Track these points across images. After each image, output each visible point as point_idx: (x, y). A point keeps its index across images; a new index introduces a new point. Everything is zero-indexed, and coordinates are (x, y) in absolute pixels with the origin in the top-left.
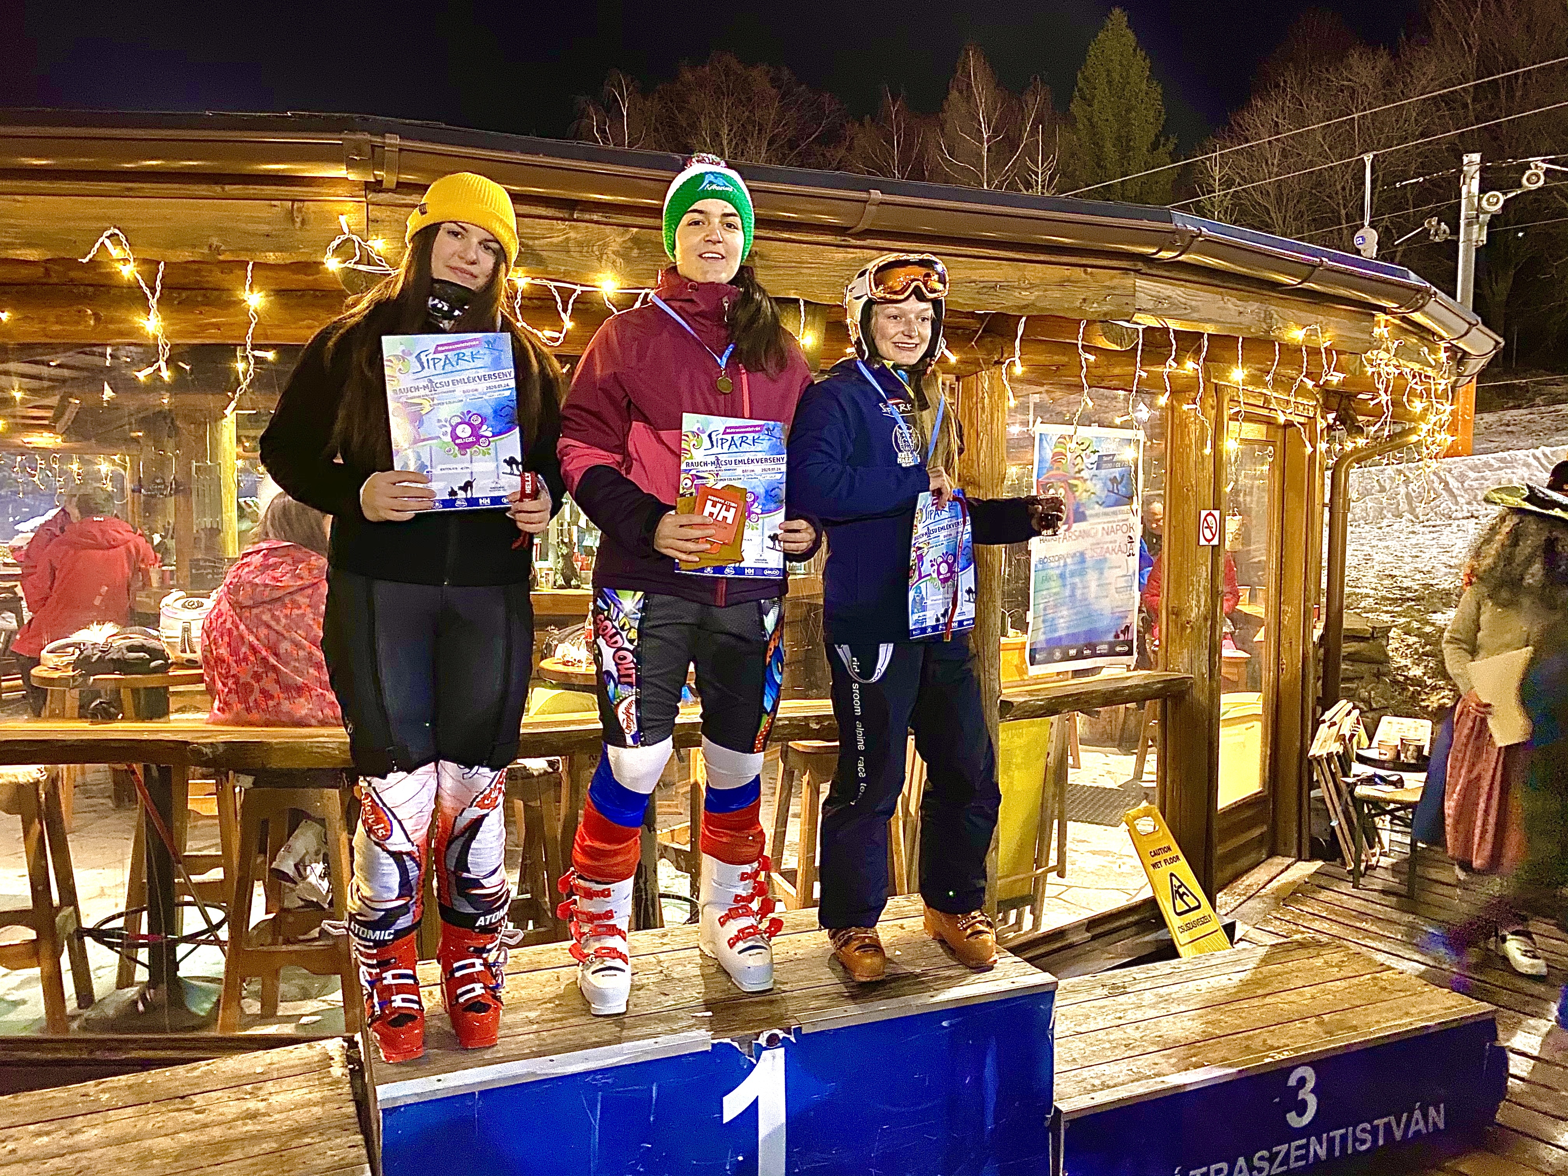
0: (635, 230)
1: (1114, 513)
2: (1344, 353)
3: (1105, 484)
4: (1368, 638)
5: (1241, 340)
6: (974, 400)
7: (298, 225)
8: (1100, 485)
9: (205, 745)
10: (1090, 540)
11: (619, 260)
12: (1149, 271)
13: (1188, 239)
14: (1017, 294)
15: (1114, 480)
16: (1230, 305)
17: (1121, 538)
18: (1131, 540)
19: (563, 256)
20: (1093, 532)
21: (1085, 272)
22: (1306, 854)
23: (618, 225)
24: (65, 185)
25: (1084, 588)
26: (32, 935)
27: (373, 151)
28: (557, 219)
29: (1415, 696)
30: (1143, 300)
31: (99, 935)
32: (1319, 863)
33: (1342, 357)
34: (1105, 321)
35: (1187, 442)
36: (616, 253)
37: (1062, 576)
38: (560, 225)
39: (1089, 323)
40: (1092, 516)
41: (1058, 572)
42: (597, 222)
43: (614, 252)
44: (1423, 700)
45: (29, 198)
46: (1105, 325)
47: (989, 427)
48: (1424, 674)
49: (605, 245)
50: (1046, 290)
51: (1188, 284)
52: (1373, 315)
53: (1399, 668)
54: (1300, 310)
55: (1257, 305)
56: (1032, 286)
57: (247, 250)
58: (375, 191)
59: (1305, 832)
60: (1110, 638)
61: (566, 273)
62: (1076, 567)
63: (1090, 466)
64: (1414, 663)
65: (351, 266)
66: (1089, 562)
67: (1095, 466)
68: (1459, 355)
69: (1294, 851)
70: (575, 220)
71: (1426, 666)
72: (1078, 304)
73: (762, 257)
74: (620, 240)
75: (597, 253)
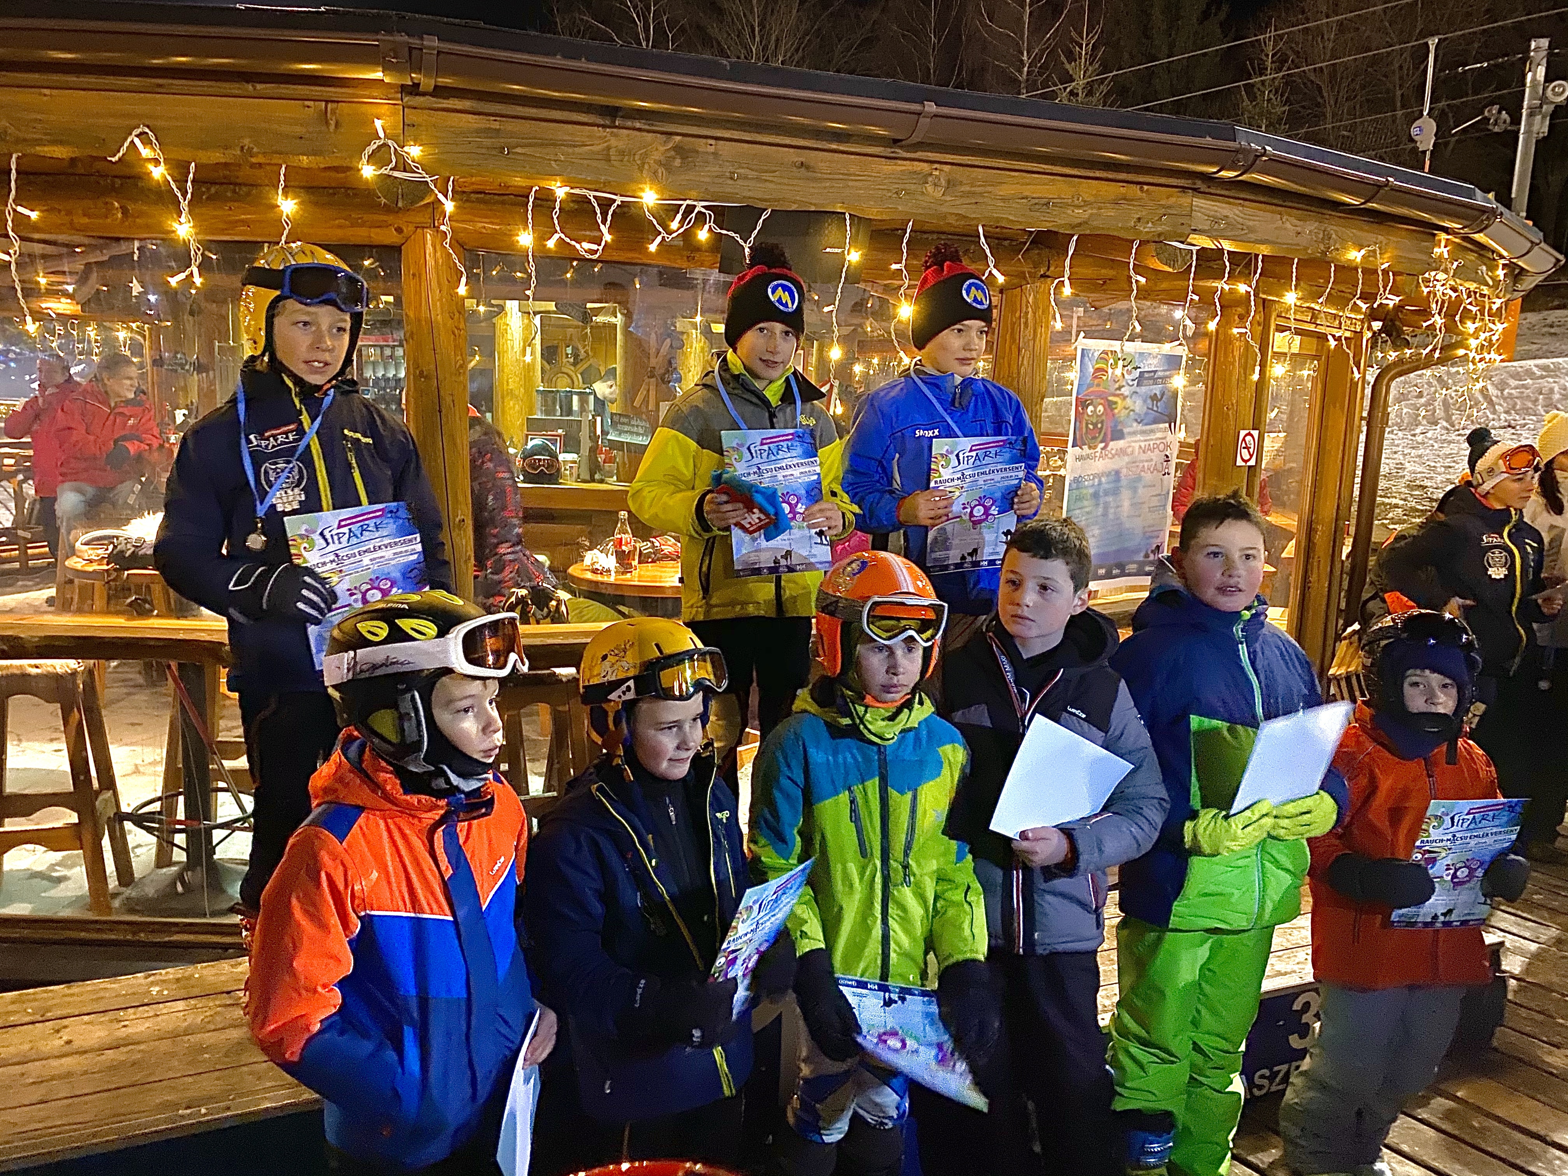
0: (678, 138)
1: (1152, 431)
2: (1401, 274)
3: (1145, 401)
5: (1296, 261)
6: (1017, 315)
7: (332, 128)
8: (1139, 402)
10: (1126, 459)
11: (661, 171)
12: (1207, 190)
13: (1251, 158)
14: (1070, 212)
15: (1154, 398)
16: (1288, 225)
17: (1156, 457)
18: (1167, 459)
19: (602, 165)
20: (1129, 450)
21: (1141, 189)
23: (661, 133)
24: (92, 80)
25: (1118, 507)
26: (74, 818)
27: (410, 53)
28: (598, 126)
30: (1200, 220)
31: (139, 820)
33: (1398, 278)
34: (1158, 241)
35: (1230, 359)
36: (660, 163)
37: (1096, 495)
38: (601, 132)
39: (1142, 243)
40: (1130, 433)
41: (1091, 491)
42: (639, 130)
43: (656, 162)
45: (55, 92)
46: (1159, 245)
47: (1031, 343)
49: (647, 154)
50: (1100, 208)
51: (1247, 203)
52: (1435, 235)
54: (1362, 230)
55: (1317, 224)
56: (1086, 203)
57: (280, 152)
58: (411, 94)
60: (1140, 557)
61: (607, 182)
62: (1112, 485)
63: (1131, 383)
65: (385, 172)
66: (1124, 482)
67: (1136, 383)
68: (1517, 271)
70: (616, 127)
72: (1132, 224)
73: (808, 168)
74: (662, 149)
75: (639, 162)
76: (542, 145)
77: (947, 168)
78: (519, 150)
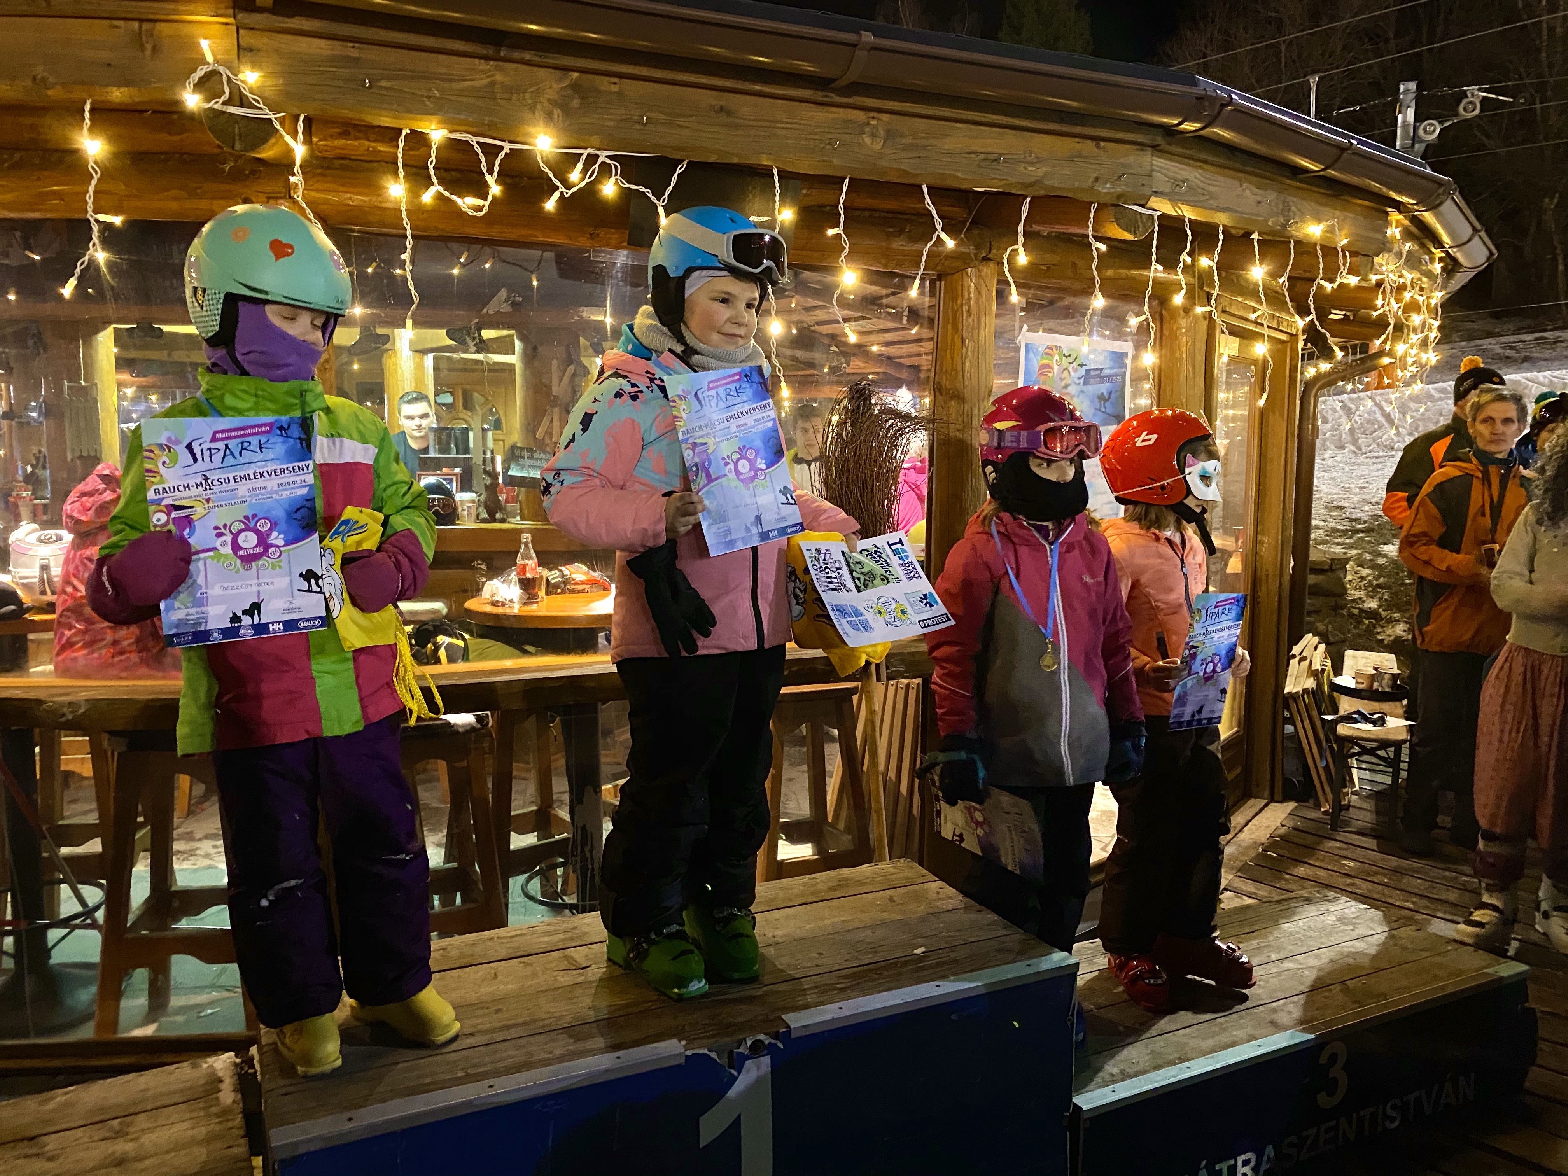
0: (576, 75)
2: (1357, 253)
3: (1092, 401)
4: (1326, 571)
5: (1256, 234)
6: (959, 302)
7: (148, 52)
8: (1087, 402)
9: (62, 705)
11: (557, 112)
12: (1167, 147)
13: (1216, 107)
14: (1021, 169)
15: (1101, 397)
19: (485, 104)
21: (1097, 146)
22: (1278, 795)
23: (556, 68)
28: (479, 57)
29: (1370, 631)
30: (1161, 181)
32: (1291, 805)
33: (1355, 259)
34: (1118, 205)
35: (1177, 355)
36: (554, 103)
38: (482, 65)
39: (1101, 207)
42: (526, 63)
43: (549, 101)
44: (1379, 633)
46: (1119, 209)
47: (975, 333)
48: (1380, 606)
49: (538, 93)
50: (1054, 166)
51: (1205, 166)
52: (1387, 212)
53: (1353, 601)
54: (1318, 202)
55: (1275, 194)
56: (1039, 161)
57: (83, 83)
58: (245, 9)
59: (1278, 774)
61: (492, 125)
63: (1077, 381)
64: (1368, 596)
65: (216, 107)
67: (1082, 381)
68: (1452, 265)
69: (1267, 793)
70: (501, 59)
71: (1380, 599)
72: (1089, 183)
73: (729, 113)
74: (557, 86)
75: (530, 102)
76: (412, 78)
77: (885, 117)
78: (384, 83)
